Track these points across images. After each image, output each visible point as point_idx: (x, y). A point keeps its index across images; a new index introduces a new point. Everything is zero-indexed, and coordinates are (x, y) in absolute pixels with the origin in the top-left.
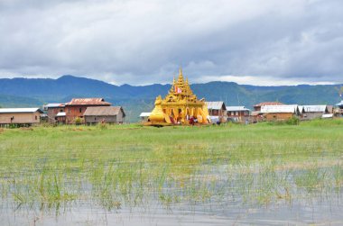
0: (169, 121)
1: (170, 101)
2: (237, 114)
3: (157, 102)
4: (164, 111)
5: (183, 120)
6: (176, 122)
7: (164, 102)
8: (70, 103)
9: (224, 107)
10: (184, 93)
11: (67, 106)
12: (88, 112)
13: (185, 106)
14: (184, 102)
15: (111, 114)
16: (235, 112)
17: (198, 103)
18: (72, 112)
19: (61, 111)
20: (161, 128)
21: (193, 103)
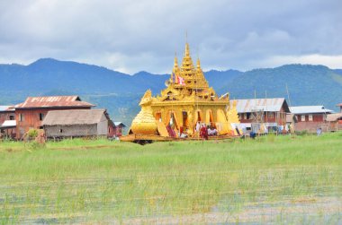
0: (164, 133)
1: (168, 99)
2: (311, 119)
3: (144, 101)
4: (159, 116)
5: (190, 131)
6: (178, 134)
7: (157, 101)
8: (23, 105)
9: (285, 107)
10: (192, 86)
11: (18, 110)
12: (49, 119)
13: (195, 107)
14: (191, 99)
15: (87, 122)
16: (307, 116)
17: (218, 101)
18: (26, 120)
19: (11, 118)
20: (147, 145)
21: (207, 101)
